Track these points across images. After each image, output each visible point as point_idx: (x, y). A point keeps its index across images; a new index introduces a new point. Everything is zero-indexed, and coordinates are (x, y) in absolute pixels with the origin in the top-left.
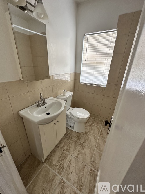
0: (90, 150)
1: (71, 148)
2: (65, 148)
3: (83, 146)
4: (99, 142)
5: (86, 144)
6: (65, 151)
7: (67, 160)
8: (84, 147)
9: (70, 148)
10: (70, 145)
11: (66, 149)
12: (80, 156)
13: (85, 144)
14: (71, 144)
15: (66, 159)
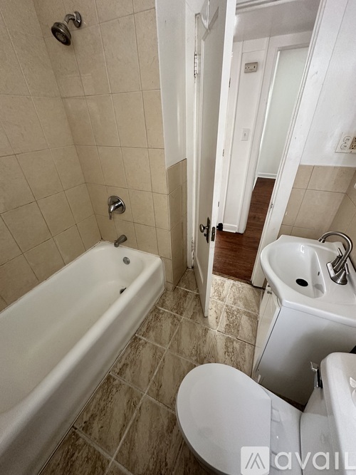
0: (178, 346)
1: (224, 346)
2: (237, 345)
3: (196, 355)
4: (152, 372)
5: (187, 362)
6: (235, 340)
7: (225, 324)
8: (193, 352)
9: (227, 347)
10: (229, 356)
11: (235, 343)
12: (201, 331)
13: (189, 361)
14: (227, 356)
15: (227, 325)
